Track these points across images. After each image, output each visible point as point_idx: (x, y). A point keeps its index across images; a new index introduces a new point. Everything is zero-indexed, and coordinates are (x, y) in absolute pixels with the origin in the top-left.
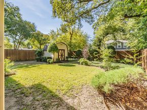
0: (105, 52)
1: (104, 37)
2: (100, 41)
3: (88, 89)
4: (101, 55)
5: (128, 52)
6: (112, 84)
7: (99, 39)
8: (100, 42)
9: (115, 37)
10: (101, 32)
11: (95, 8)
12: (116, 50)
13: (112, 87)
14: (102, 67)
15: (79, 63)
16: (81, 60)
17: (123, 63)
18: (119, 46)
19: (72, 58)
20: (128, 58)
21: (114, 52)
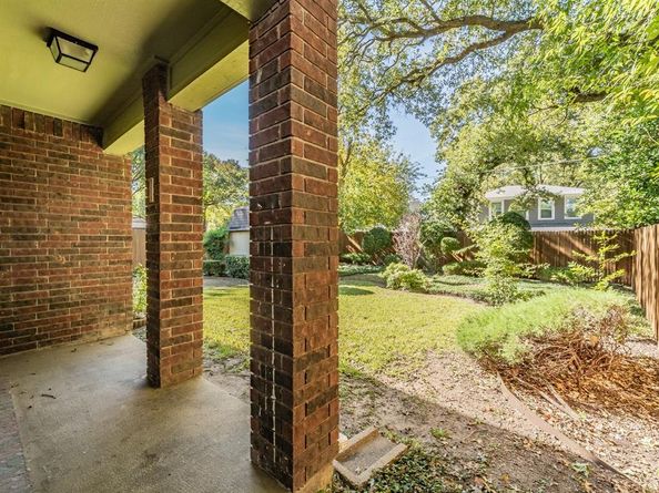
0: (493, 240)
1: (482, 174)
2: (466, 191)
3: (445, 361)
4: (476, 250)
5: (582, 236)
6: (528, 337)
7: (462, 185)
8: (466, 196)
9: (527, 173)
10: (472, 155)
11: (449, 60)
12: (534, 229)
13: (527, 346)
14: (480, 298)
15: (383, 283)
16: (394, 271)
17: (563, 282)
18: (547, 213)
19: (349, 261)
20: (581, 261)
21: (527, 239)
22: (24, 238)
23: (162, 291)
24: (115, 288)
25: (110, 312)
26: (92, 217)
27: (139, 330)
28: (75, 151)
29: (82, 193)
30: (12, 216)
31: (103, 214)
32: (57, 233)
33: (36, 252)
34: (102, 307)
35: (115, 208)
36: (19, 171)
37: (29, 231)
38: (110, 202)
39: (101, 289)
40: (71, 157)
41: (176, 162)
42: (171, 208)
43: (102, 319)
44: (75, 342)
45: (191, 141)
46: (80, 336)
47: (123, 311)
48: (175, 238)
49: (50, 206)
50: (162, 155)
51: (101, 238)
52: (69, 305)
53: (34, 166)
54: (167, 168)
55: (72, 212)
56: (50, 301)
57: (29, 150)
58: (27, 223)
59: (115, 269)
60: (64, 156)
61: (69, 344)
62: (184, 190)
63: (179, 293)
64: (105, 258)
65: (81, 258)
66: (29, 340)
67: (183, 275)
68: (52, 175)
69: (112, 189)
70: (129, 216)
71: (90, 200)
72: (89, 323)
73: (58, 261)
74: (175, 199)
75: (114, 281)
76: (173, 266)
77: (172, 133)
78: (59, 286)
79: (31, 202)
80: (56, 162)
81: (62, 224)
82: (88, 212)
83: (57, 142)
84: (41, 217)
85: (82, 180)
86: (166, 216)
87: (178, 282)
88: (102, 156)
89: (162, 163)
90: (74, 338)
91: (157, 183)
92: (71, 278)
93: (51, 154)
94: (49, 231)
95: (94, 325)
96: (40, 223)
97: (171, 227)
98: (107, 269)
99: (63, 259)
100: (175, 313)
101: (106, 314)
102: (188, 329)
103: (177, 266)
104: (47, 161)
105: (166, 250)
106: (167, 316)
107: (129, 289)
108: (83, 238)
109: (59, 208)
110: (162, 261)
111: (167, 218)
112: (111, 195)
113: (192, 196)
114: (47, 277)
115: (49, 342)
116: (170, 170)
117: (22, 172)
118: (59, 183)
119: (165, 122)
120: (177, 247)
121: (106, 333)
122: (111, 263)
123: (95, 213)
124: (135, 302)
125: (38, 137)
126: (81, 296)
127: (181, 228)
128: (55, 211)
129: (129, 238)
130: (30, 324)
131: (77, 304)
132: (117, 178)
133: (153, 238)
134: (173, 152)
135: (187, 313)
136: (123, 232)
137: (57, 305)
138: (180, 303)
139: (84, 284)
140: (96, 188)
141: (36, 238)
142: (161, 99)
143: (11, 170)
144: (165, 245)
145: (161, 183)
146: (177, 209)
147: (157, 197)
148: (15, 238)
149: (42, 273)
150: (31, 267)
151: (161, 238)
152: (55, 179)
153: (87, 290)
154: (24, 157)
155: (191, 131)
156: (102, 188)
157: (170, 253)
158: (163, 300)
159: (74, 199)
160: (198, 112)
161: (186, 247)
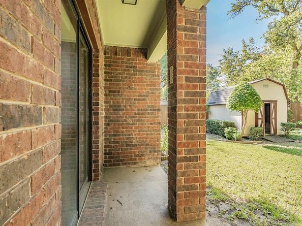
22: (117, 110)
23: (178, 149)
24: (152, 138)
25: (150, 152)
26: (142, 98)
27: (164, 163)
28: (135, 63)
29: (138, 85)
30: (112, 99)
31: (147, 96)
32: (128, 108)
33: (121, 117)
34: (147, 148)
35: (152, 93)
36: (115, 77)
37: (118, 106)
38: (150, 89)
39: (146, 138)
40: (134, 67)
41: (187, 51)
42: (184, 86)
43: (146, 154)
44: (135, 166)
45: (198, 33)
46: (137, 163)
47: (156, 152)
48: (187, 110)
49: (126, 93)
50: (178, 47)
51: (146, 110)
52: (133, 145)
53: (120, 74)
54: (182, 56)
55: (134, 96)
56: (126, 142)
57: (118, 66)
58: (118, 102)
59: (153, 128)
60: (131, 67)
61: (133, 166)
62: (193, 72)
63: (190, 151)
64: (148, 121)
65: (138, 120)
66: (118, 161)
67: (192, 138)
68: (126, 77)
69: (151, 82)
70: (159, 97)
71: (141, 89)
72: (141, 156)
73: (129, 122)
74: (187, 79)
75: (152, 134)
76: (186, 131)
77: (185, 29)
78: (129, 135)
79: (119, 92)
80: (128, 70)
81: (131, 103)
82: (141, 96)
83: (129, 60)
84: (123, 99)
85: (139, 78)
86: (181, 93)
87: (189, 143)
88: (147, 64)
89: (178, 53)
90: (135, 163)
91: (175, 68)
92: (134, 131)
93: (127, 67)
94: (125, 106)
95: (143, 158)
96: (122, 102)
97: (185, 101)
98: (149, 127)
99: (130, 121)
100: (187, 167)
101: (148, 152)
102: (196, 180)
103: (188, 131)
104: (125, 70)
105: (181, 118)
106: (181, 168)
107: (159, 139)
108: (139, 110)
109: (129, 94)
110: (178, 127)
111: (181, 94)
112: (151, 85)
113: (199, 76)
114: (124, 130)
115: (125, 164)
116: (183, 57)
117: (116, 77)
118: (130, 81)
119: (181, 21)
120: (188, 116)
121: (148, 163)
122: (151, 124)
123: (144, 96)
124: (162, 145)
125: (122, 59)
126: (138, 141)
127: (191, 101)
128: (128, 96)
129: (159, 110)
130: (118, 153)
131: (136, 145)
132: (153, 76)
133: (173, 109)
134: (186, 43)
135: (195, 168)
136: (156, 106)
137: (128, 145)
138: (190, 160)
139: (139, 134)
140: (144, 82)
141: (121, 110)
142: (178, 4)
143: (112, 77)
144: (180, 115)
145: (178, 68)
146: (188, 86)
147: (175, 80)
148: (114, 110)
149: (123, 128)
150: (119, 125)
151: (177, 109)
152: (128, 79)
153: (140, 138)
154: (117, 70)
155: (198, 25)
156: (147, 82)
157: (183, 120)
158: (178, 156)
159: (135, 89)
160: (203, 8)
161: (194, 116)
